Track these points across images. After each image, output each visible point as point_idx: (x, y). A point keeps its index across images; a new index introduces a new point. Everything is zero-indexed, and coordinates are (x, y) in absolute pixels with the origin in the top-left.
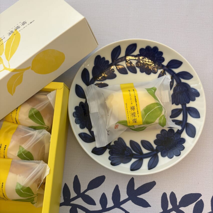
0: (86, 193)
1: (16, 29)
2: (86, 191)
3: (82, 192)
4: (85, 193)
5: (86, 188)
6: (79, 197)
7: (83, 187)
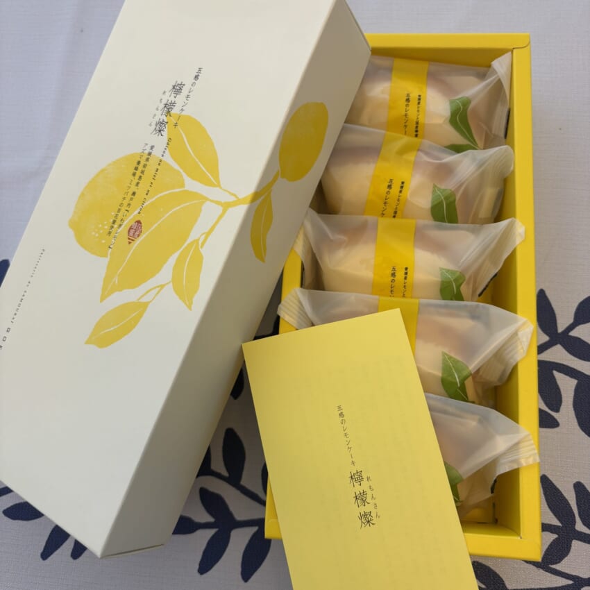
0: (573, 333)
1: (168, 112)
2: (571, 327)
3: (561, 329)
4: (569, 331)
5: (571, 321)
6: (556, 344)
7: (564, 319)
